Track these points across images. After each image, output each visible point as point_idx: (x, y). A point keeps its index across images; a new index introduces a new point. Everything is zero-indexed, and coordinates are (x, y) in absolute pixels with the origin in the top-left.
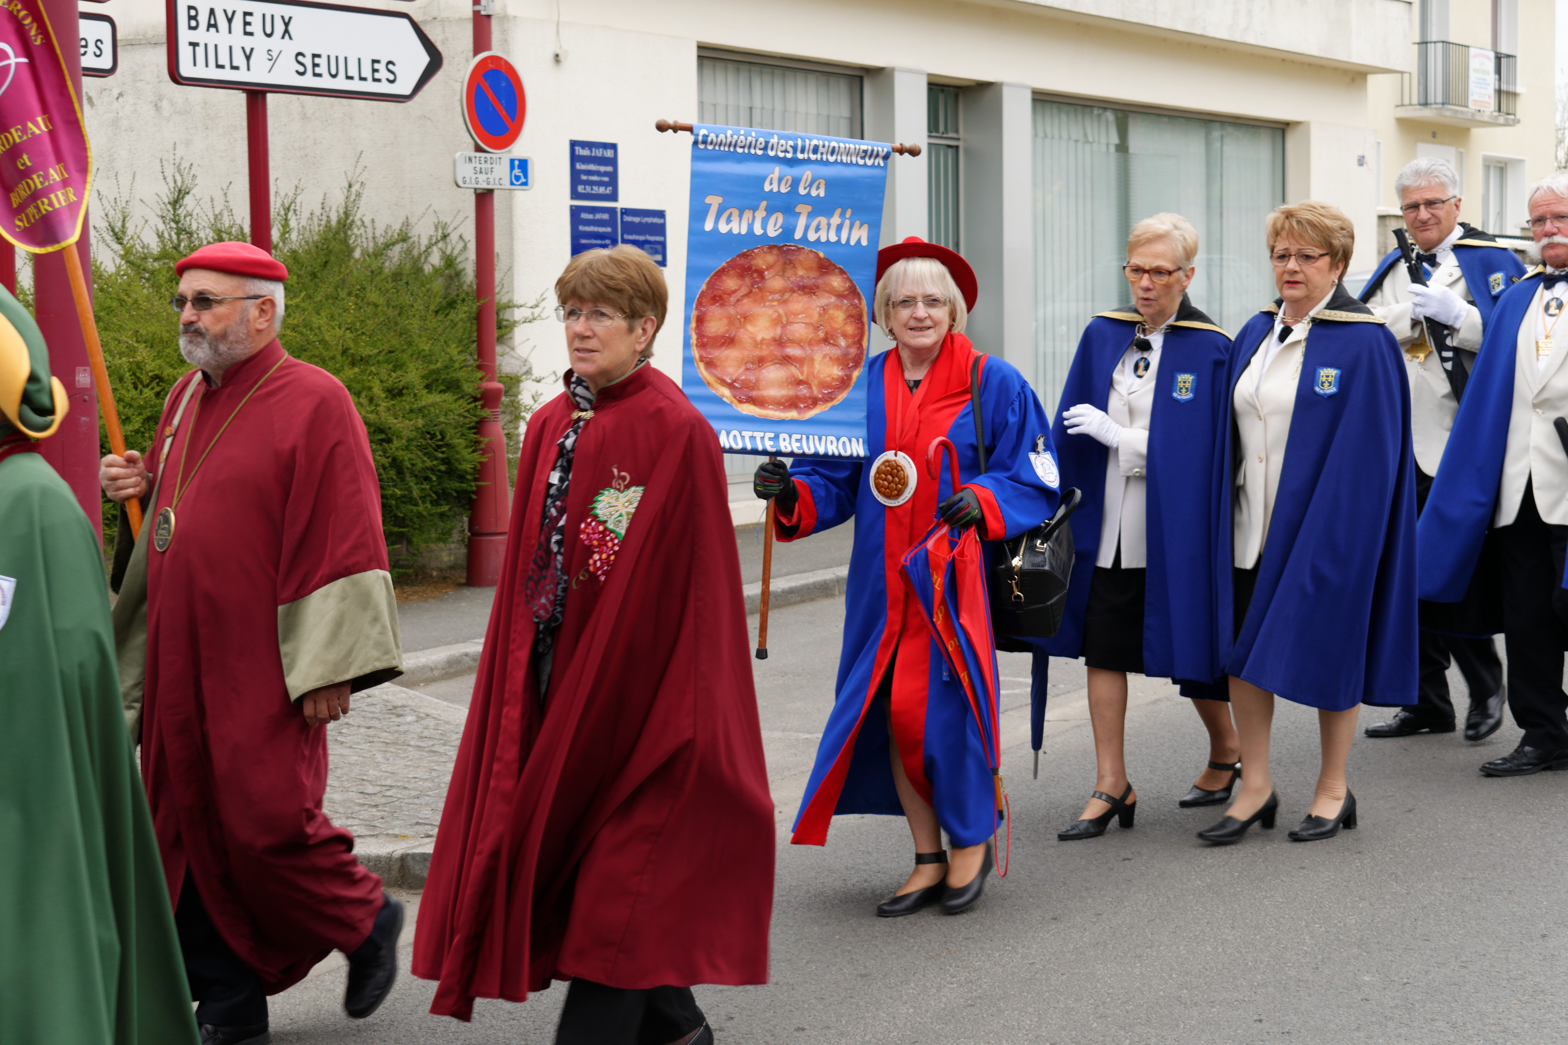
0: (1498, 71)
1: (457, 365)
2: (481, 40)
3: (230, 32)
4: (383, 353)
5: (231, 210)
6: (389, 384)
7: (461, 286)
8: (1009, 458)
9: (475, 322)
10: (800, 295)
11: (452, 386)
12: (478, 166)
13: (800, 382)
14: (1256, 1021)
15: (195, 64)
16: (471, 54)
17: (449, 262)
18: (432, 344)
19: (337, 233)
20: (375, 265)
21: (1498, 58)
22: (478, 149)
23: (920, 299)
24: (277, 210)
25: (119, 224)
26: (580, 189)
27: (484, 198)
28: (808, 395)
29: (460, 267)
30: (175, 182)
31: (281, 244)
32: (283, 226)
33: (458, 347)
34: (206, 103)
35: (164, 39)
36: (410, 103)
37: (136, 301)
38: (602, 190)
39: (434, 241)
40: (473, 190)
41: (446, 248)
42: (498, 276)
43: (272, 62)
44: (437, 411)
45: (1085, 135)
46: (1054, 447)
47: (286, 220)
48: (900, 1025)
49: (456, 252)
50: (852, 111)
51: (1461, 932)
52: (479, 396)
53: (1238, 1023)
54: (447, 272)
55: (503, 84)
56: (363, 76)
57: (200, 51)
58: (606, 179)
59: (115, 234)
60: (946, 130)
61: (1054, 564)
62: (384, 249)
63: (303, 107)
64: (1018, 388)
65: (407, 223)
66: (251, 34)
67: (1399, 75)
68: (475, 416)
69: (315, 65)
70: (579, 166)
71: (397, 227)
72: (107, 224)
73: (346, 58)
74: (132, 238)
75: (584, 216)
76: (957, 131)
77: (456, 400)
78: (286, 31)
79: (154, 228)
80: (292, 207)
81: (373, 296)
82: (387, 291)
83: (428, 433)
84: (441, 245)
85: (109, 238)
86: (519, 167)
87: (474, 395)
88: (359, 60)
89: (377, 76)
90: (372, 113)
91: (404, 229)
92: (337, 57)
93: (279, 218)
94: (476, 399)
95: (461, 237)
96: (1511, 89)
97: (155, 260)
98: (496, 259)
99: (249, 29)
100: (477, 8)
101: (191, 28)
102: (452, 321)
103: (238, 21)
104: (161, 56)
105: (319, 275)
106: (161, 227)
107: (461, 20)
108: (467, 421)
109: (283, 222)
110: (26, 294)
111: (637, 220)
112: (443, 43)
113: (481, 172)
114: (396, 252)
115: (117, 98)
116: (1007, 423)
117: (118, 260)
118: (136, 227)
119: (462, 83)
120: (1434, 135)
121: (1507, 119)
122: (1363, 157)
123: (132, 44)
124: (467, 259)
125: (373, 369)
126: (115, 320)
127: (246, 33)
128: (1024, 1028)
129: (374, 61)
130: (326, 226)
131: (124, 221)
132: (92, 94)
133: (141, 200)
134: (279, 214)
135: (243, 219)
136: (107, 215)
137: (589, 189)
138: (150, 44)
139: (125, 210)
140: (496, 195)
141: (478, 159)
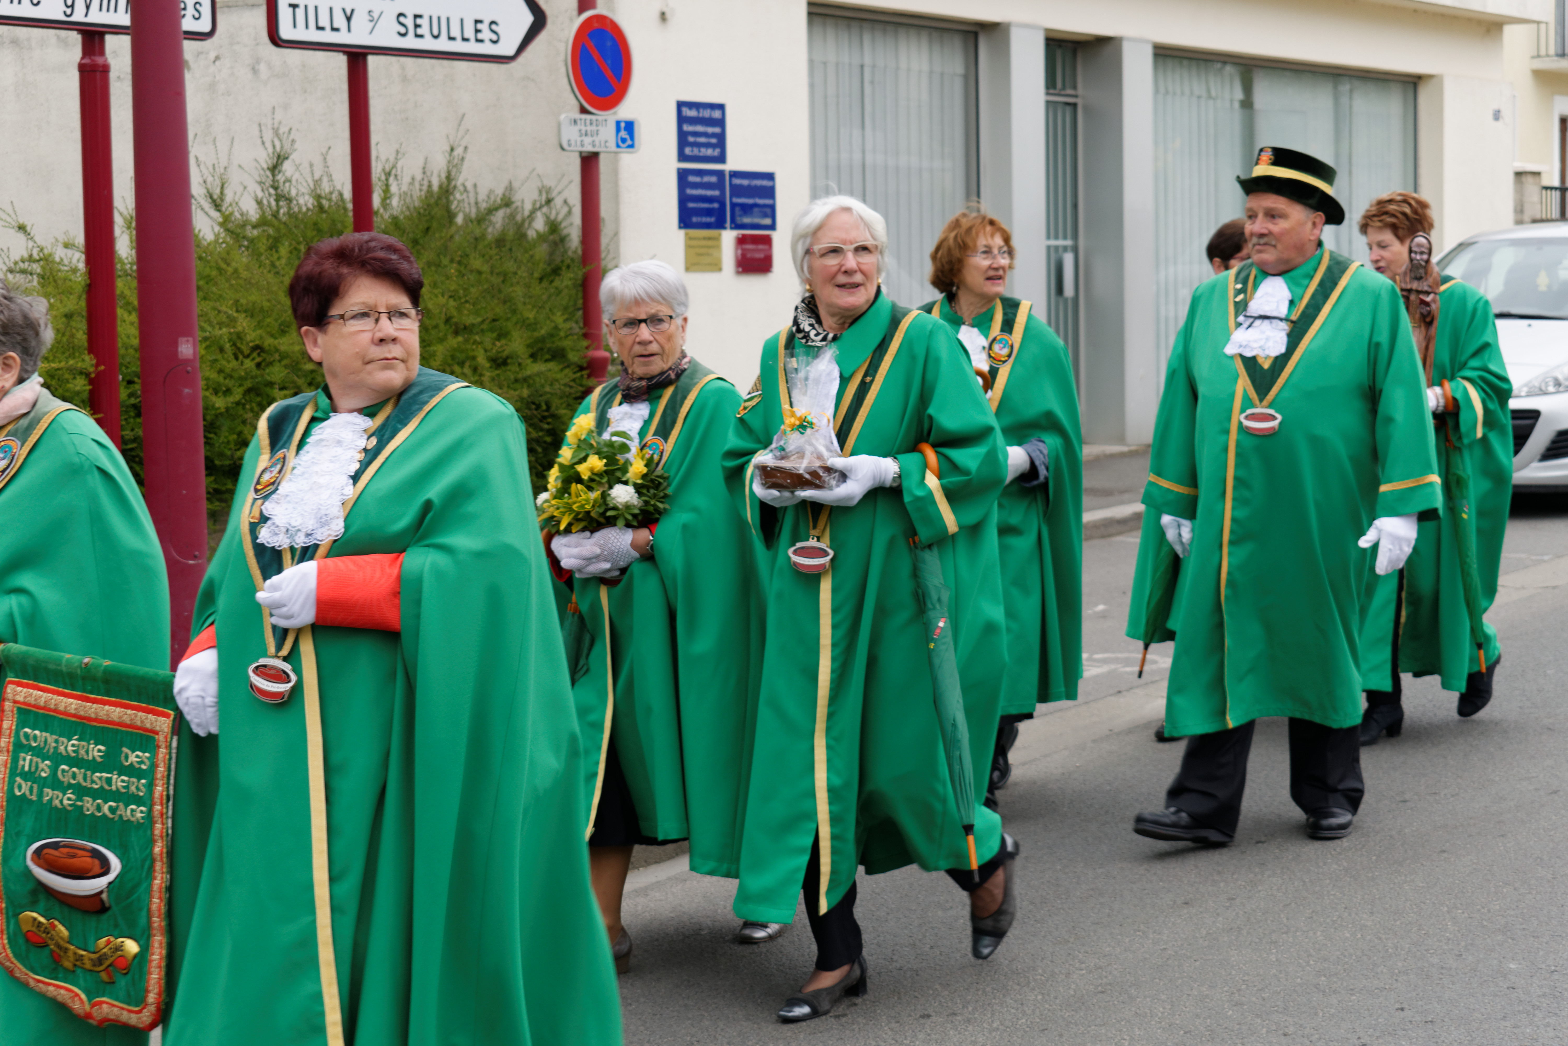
1: (562, 334)
4: (487, 321)
5: (331, 175)
6: (493, 354)
7: (566, 251)
9: (580, 289)
11: (558, 355)
12: (584, 128)
14: (1397, 1009)
15: (295, 27)
16: (575, 12)
17: (554, 227)
18: (537, 312)
19: (439, 198)
20: (478, 232)
22: (583, 111)
24: (378, 175)
25: (218, 191)
26: (688, 151)
27: (589, 162)
29: (565, 232)
30: (274, 147)
31: (382, 210)
32: (384, 191)
33: (563, 314)
34: (304, 66)
36: (513, 65)
37: (236, 271)
38: (709, 152)
39: (538, 205)
40: (577, 154)
41: (550, 213)
42: (604, 241)
43: (372, 24)
44: (543, 381)
45: (1208, 90)
47: (387, 185)
48: (1029, 1012)
49: (560, 217)
50: (967, 67)
52: (585, 365)
53: (1379, 1012)
54: (551, 237)
55: (609, 44)
56: (466, 36)
57: (300, 12)
58: (714, 141)
59: (214, 201)
60: (1064, 87)
62: (487, 214)
63: (404, 69)
65: (510, 188)
67: (1535, 26)
68: (581, 385)
69: (417, 26)
70: (687, 128)
71: (500, 191)
72: (205, 191)
73: (448, 19)
74: (231, 205)
75: (692, 179)
76: (1075, 87)
77: (562, 370)
79: (253, 195)
80: (393, 172)
81: (477, 263)
82: (491, 258)
83: (533, 403)
84: (545, 209)
85: (207, 205)
86: (626, 129)
87: (579, 363)
88: (462, 20)
89: (480, 36)
90: (474, 75)
91: (507, 193)
92: (439, 18)
93: (380, 184)
94: (581, 368)
95: (565, 202)
97: (254, 227)
98: (601, 225)
102: (557, 288)
104: (259, 18)
105: (421, 241)
106: (260, 194)
108: (572, 391)
109: (384, 187)
111: (745, 182)
113: (586, 135)
114: (499, 218)
115: (214, 62)
117: (217, 228)
118: (235, 193)
119: (567, 42)
122: (1499, 111)
124: (571, 224)
125: (477, 338)
126: (214, 289)
128: (1157, 1015)
129: (477, 22)
130: (428, 191)
131: (222, 187)
133: (240, 166)
134: (379, 179)
135: (343, 184)
136: (205, 182)
137: (696, 151)
138: (247, 5)
139: (224, 177)
140: (602, 158)
141: (583, 121)
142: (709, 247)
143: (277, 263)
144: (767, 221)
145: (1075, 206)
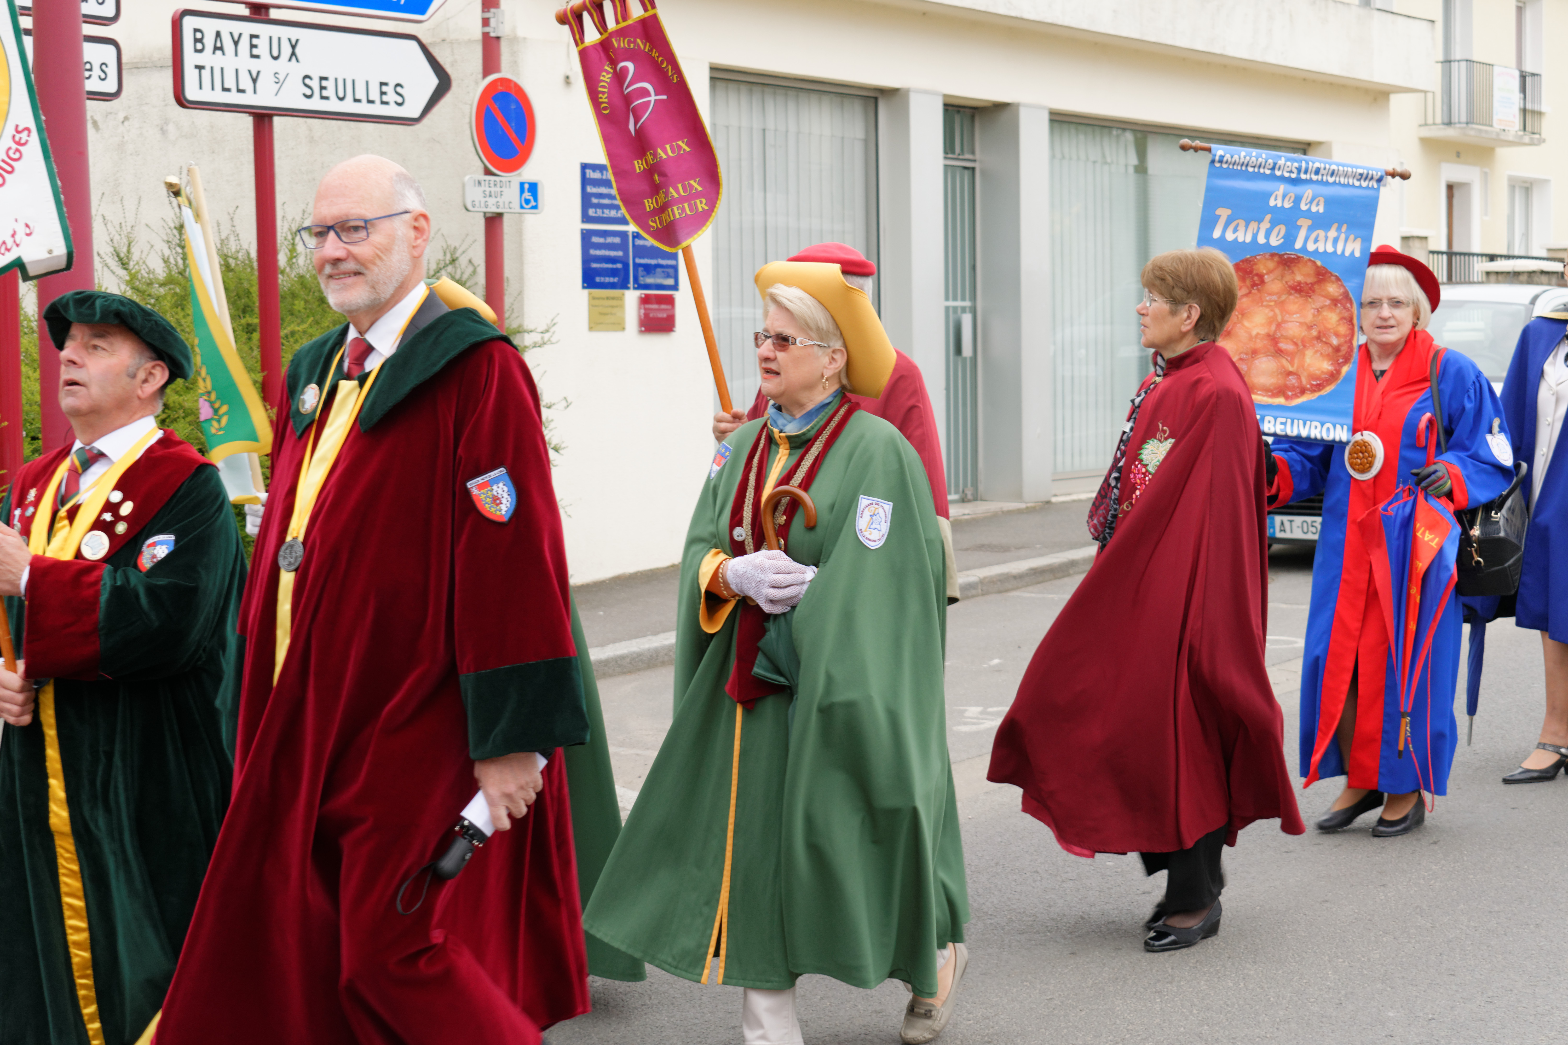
0: (1523, 90)
2: (490, 62)
3: (236, 55)
5: (238, 235)
8: (1467, 439)
10: (1296, 297)
12: (488, 189)
13: (1290, 373)
15: (201, 88)
16: (480, 76)
21: (1523, 77)
22: (488, 172)
23: (1385, 301)
24: (284, 235)
25: (125, 249)
26: (591, 212)
27: (493, 222)
28: (1296, 384)
31: (288, 269)
32: (290, 251)
34: (212, 127)
35: (170, 62)
36: (418, 126)
38: (612, 213)
39: (442, 266)
40: (482, 214)
42: (508, 300)
43: (279, 85)
45: (1104, 156)
46: (1507, 429)
47: (293, 244)
50: (867, 132)
51: (1487, 966)
55: (513, 107)
56: (371, 98)
57: (206, 73)
59: (121, 259)
60: (962, 152)
61: (1508, 530)
63: (310, 130)
64: (1473, 377)
66: (257, 57)
67: (1423, 95)
69: (323, 88)
70: (590, 189)
72: (112, 249)
73: (353, 81)
74: (137, 263)
75: (595, 239)
76: (973, 152)
78: (293, 54)
79: (160, 253)
85: (113, 263)
86: (529, 191)
88: (367, 82)
89: (385, 98)
90: (381, 137)
92: (344, 80)
93: (286, 243)
95: (470, 261)
96: (1536, 108)
98: (505, 284)
99: (255, 51)
100: (487, 29)
101: (196, 51)
103: (244, 44)
104: (167, 79)
106: (167, 252)
107: (470, 42)
109: (290, 247)
110: (30, 321)
112: (452, 65)
113: (490, 196)
115: (123, 122)
116: (1464, 408)
118: (142, 252)
119: (471, 105)
120: (1458, 155)
121: (1532, 139)
123: (137, 67)
127: (253, 56)
129: (382, 84)
131: (129, 246)
132: (98, 118)
133: (147, 225)
134: (286, 239)
135: (250, 243)
136: (112, 240)
137: (599, 212)
138: (156, 66)
139: (130, 235)
140: (506, 219)
141: (487, 183)
142: (613, 307)
143: (183, 321)
144: (670, 282)
145: (974, 268)
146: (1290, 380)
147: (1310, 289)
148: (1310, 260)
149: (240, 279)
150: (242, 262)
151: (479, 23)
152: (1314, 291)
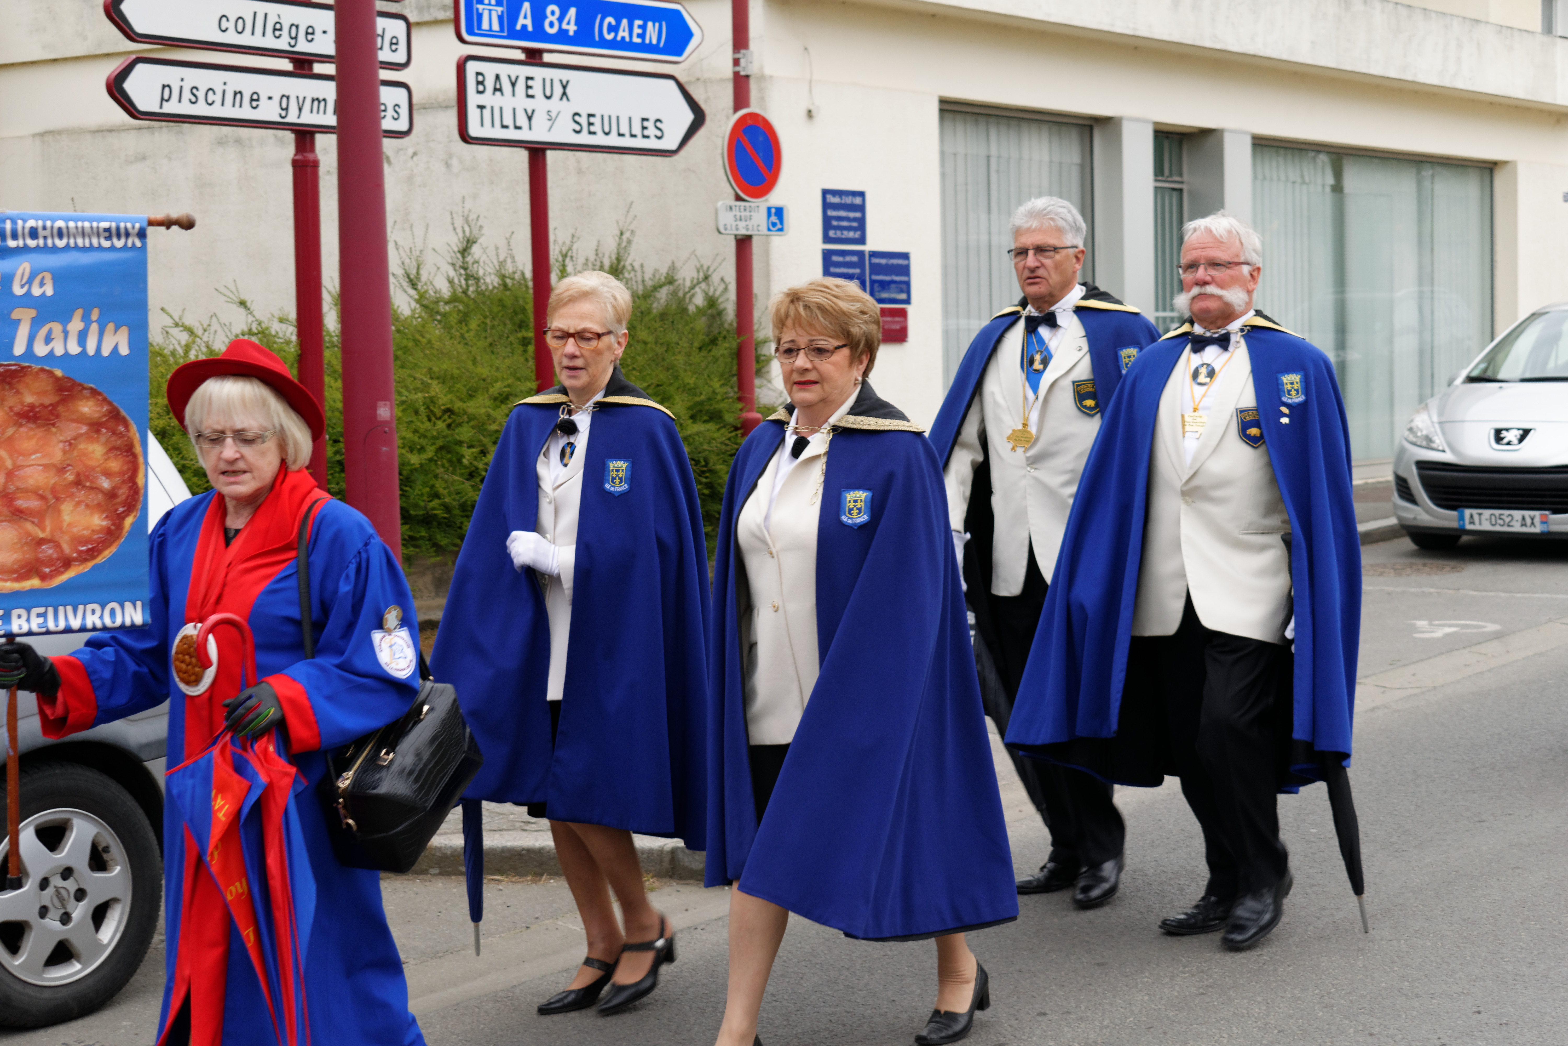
1: (719, 397)
2: (741, 97)
3: (514, 95)
5: (515, 257)
7: (722, 324)
8: (342, 636)
9: (736, 357)
10: (31, 429)
11: (715, 416)
12: (738, 214)
14: (1475, 1012)
15: (482, 125)
16: (731, 111)
17: (712, 302)
18: (697, 378)
22: (738, 198)
23: (229, 434)
24: (556, 257)
25: (414, 271)
26: (832, 233)
27: (743, 244)
29: (722, 307)
30: (464, 232)
32: (561, 271)
33: (720, 380)
34: (491, 160)
36: (676, 158)
37: (429, 341)
38: (851, 235)
39: (697, 282)
40: (733, 237)
41: (709, 290)
42: (756, 314)
43: (550, 123)
44: (702, 439)
45: (1302, 176)
47: (564, 266)
48: (1136, 1011)
49: (717, 293)
50: (1083, 157)
52: (739, 425)
53: (1458, 1014)
54: (710, 312)
55: (761, 138)
56: (634, 133)
57: (487, 113)
58: (855, 224)
59: (411, 281)
60: (1171, 175)
62: (653, 291)
64: (359, 545)
65: (673, 267)
66: (532, 97)
69: (590, 124)
70: (831, 213)
71: (664, 271)
72: (402, 272)
73: (618, 117)
74: (426, 284)
75: (835, 258)
76: (1181, 174)
77: (718, 430)
78: (564, 94)
79: (445, 275)
80: (569, 254)
82: (655, 330)
84: (703, 286)
85: (405, 284)
86: (776, 214)
87: (735, 424)
88: (630, 118)
89: (646, 133)
90: (641, 167)
91: (670, 272)
92: (610, 117)
93: (557, 264)
94: (736, 428)
95: (722, 279)
97: (446, 303)
99: (530, 92)
100: (737, 69)
101: (479, 92)
102: (714, 357)
103: (521, 85)
104: (451, 118)
106: (452, 273)
107: (722, 80)
109: (561, 268)
110: (331, 336)
111: (883, 261)
112: (706, 101)
113: (741, 220)
114: (663, 294)
115: (412, 157)
117: (414, 305)
118: (430, 273)
123: (425, 108)
124: (727, 300)
126: (410, 358)
127: (528, 96)
128: (1253, 1015)
129: (644, 120)
131: (418, 268)
132: (392, 152)
133: (434, 250)
134: (557, 261)
135: (524, 265)
136: (403, 263)
137: (839, 234)
138: (441, 107)
139: (420, 259)
140: (755, 241)
141: (737, 208)
143: (467, 335)
144: (903, 296)
146: (43, 551)
147: (51, 412)
148: (43, 370)
149: (516, 297)
150: (519, 282)
151: (730, 63)
152: (58, 416)
